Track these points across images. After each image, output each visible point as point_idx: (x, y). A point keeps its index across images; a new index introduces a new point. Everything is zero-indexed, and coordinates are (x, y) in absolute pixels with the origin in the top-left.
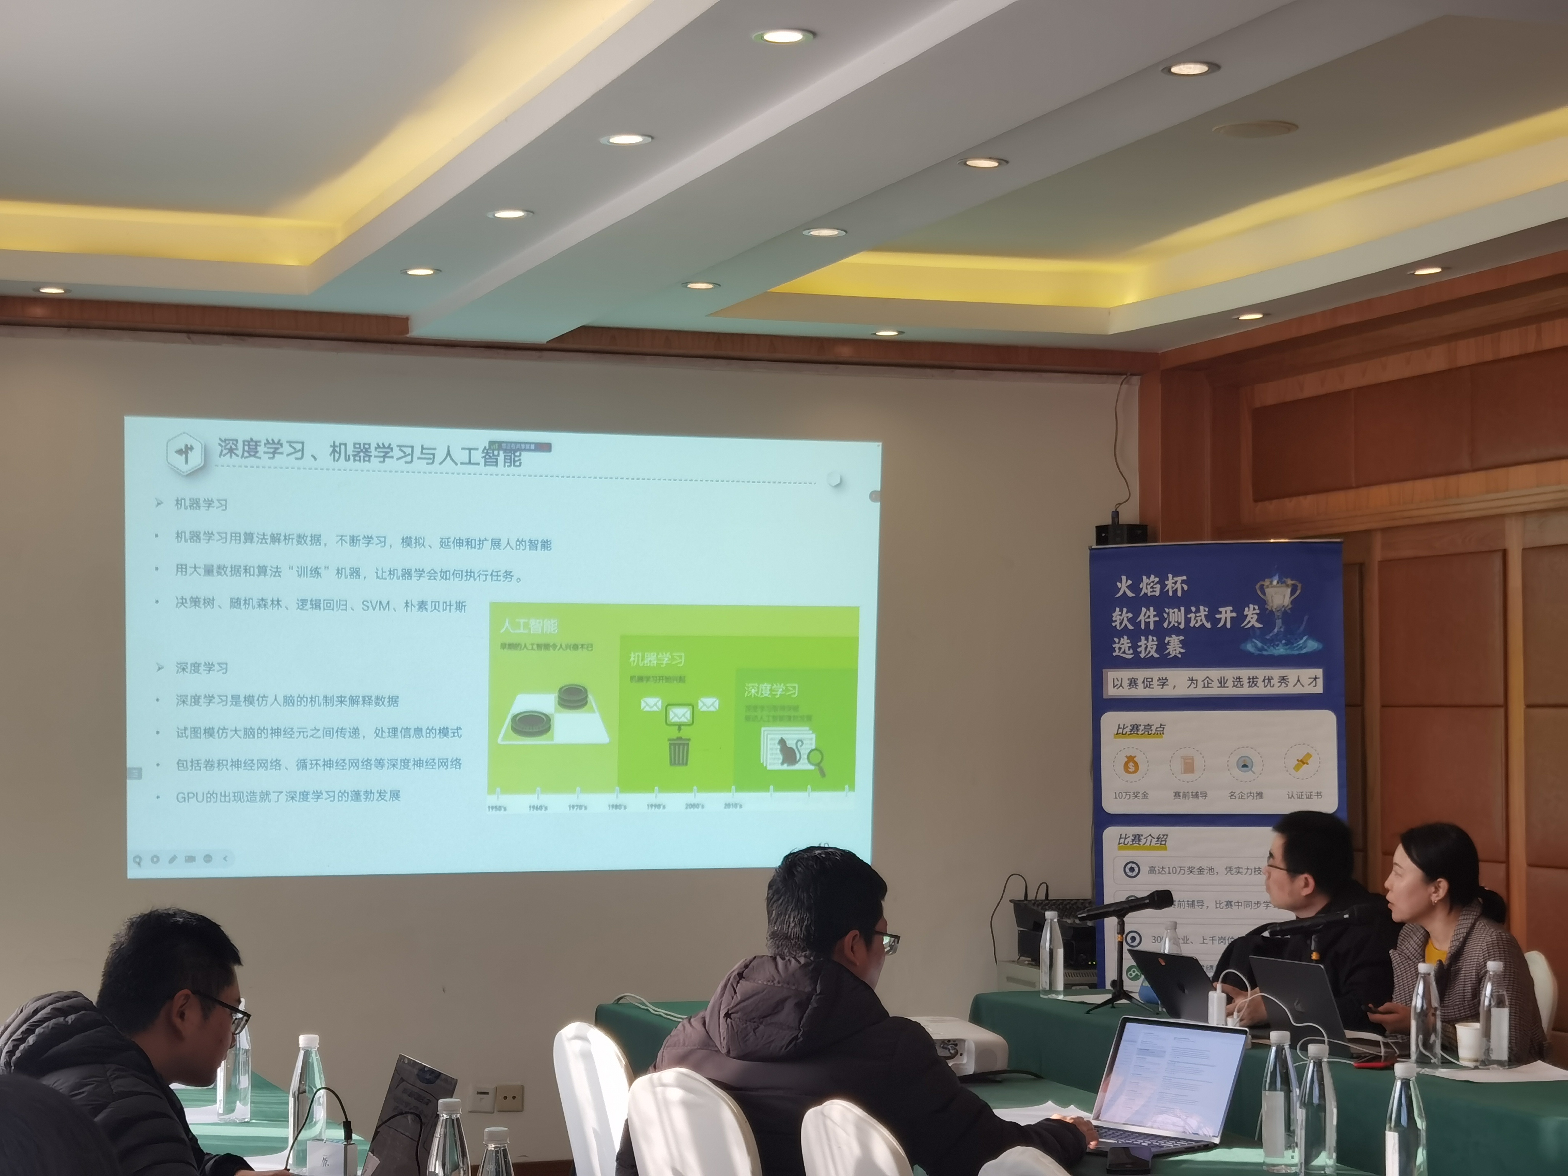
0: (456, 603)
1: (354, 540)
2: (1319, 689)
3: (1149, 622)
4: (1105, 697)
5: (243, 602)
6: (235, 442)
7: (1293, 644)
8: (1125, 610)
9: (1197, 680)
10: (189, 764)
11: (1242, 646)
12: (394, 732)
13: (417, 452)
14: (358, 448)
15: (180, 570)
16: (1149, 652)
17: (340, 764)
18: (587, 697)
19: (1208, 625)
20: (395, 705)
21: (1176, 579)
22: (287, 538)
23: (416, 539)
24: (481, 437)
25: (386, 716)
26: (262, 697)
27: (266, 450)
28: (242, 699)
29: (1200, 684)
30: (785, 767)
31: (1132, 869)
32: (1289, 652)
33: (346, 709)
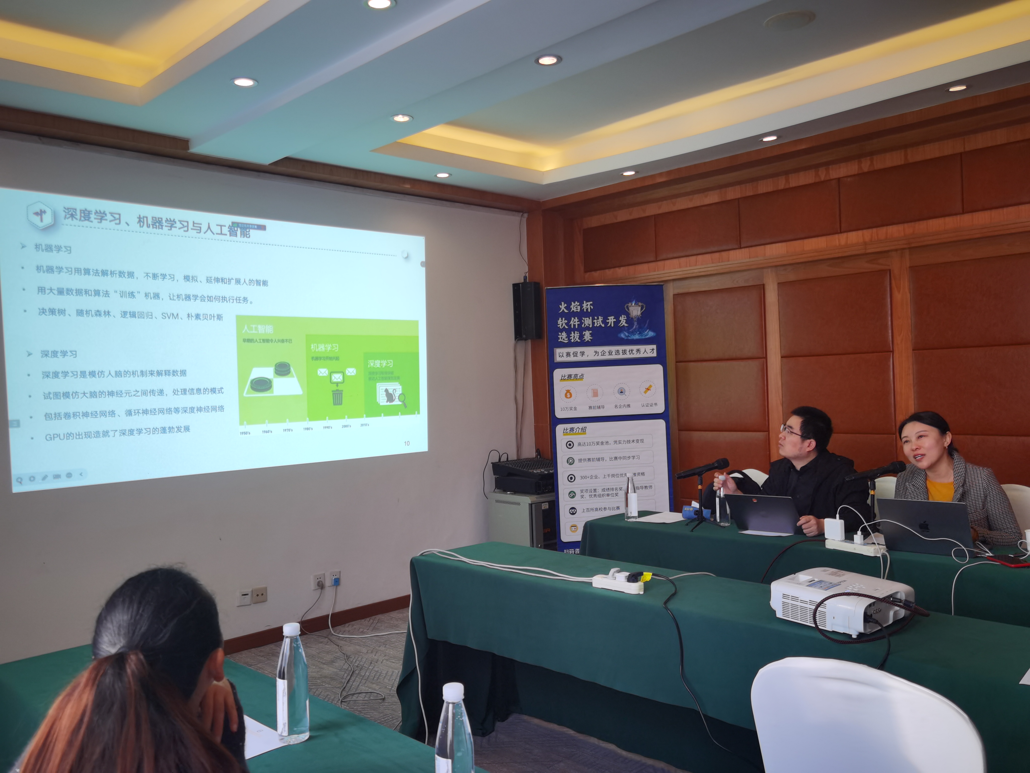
0: (217, 315)
1: (155, 276)
2: (655, 355)
3: (575, 325)
4: (555, 361)
5: (85, 313)
6: (75, 211)
7: (642, 333)
8: (564, 319)
9: (598, 352)
10: (53, 416)
11: (619, 335)
12: (184, 391)
13: (191, 226)
14: (154, 220)
15: (40, 291)
16: (576, 339)
17: (153, 412)
18: (290, 369)
19: (603, 326)
20: (185, 375)
21: (587, 303)
22: (112, 273)
23: (192, 277)
24: (227, 219)
25: (180, 382)
26: (101, 372)
27: (96, 217)
28: (87, 373)
29: (600, 354)
30: (388, 403)
31: (570, 445)
32: (640, 337)
33: (155, 378)
